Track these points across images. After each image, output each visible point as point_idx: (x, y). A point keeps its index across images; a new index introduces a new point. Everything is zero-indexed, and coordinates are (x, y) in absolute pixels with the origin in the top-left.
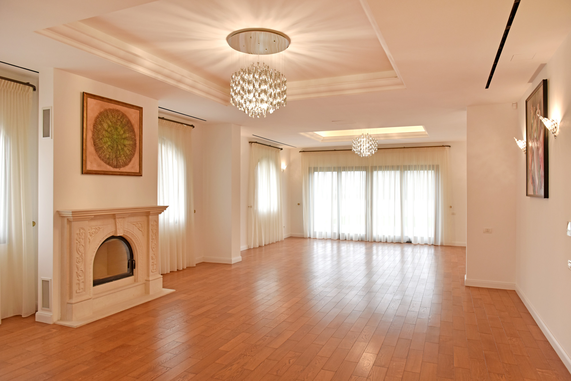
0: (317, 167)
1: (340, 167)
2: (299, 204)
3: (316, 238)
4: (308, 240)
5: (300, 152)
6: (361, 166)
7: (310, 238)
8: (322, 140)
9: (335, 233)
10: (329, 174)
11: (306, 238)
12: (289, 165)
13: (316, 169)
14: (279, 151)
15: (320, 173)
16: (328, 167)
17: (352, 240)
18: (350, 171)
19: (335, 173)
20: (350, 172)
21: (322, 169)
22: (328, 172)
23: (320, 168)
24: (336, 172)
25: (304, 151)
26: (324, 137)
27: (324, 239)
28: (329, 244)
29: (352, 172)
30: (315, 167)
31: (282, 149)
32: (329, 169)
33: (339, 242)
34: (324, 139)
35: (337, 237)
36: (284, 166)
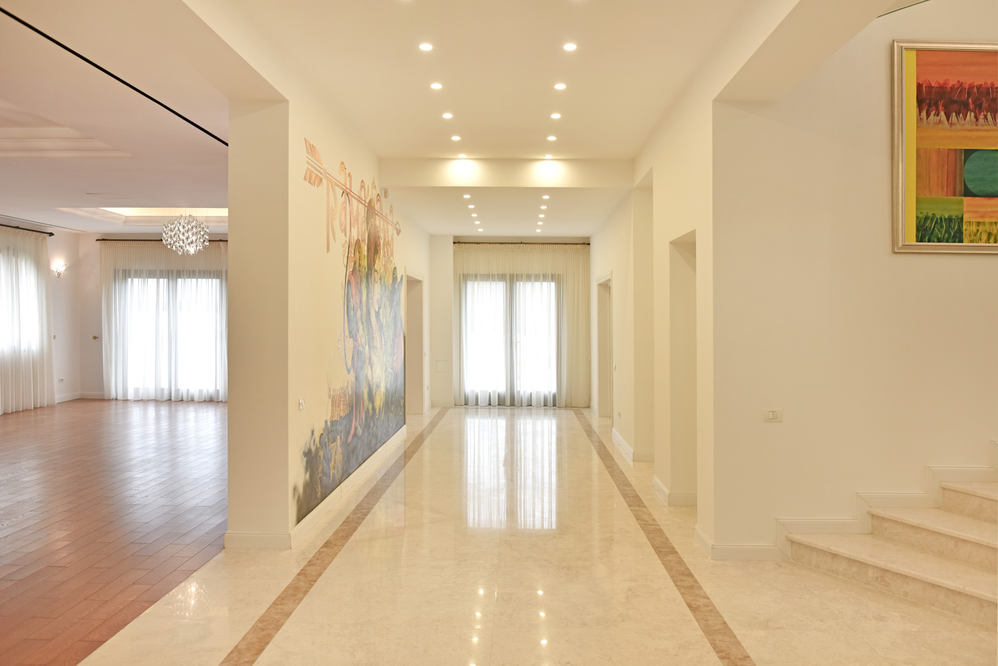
0: (130, 270)
1: (172, 271)
2: (95, 338)
3: (128, 400)
4: (114, 403)
5: (97, 240)
6: (208, 270)
7: (116, 399)
8: (125, 222)
9: (162, 390)
10: (152, 282)
11: (110, 400)
12: (75, 265)
13: (127, 274)
14: (44, 239)
15: (136, 280)
16: (149, 270)
17: (192, 400)
18: (190, 278)
19: (163, 282)
20: (190, 280)
21: (139, 274)
22: (149, 279)
23: (136, 271)
24: (165, 280)
25: (103, 240)
26: (127, 217)
27: (143, 401)
28: (151, 410)
29: (194, 280)
30: (126, 270)
31: (51, 234)
32: (152, 274)
33: (170, 406)
34: (127, 220)
35: (166, 397)
36: (59, 264)
